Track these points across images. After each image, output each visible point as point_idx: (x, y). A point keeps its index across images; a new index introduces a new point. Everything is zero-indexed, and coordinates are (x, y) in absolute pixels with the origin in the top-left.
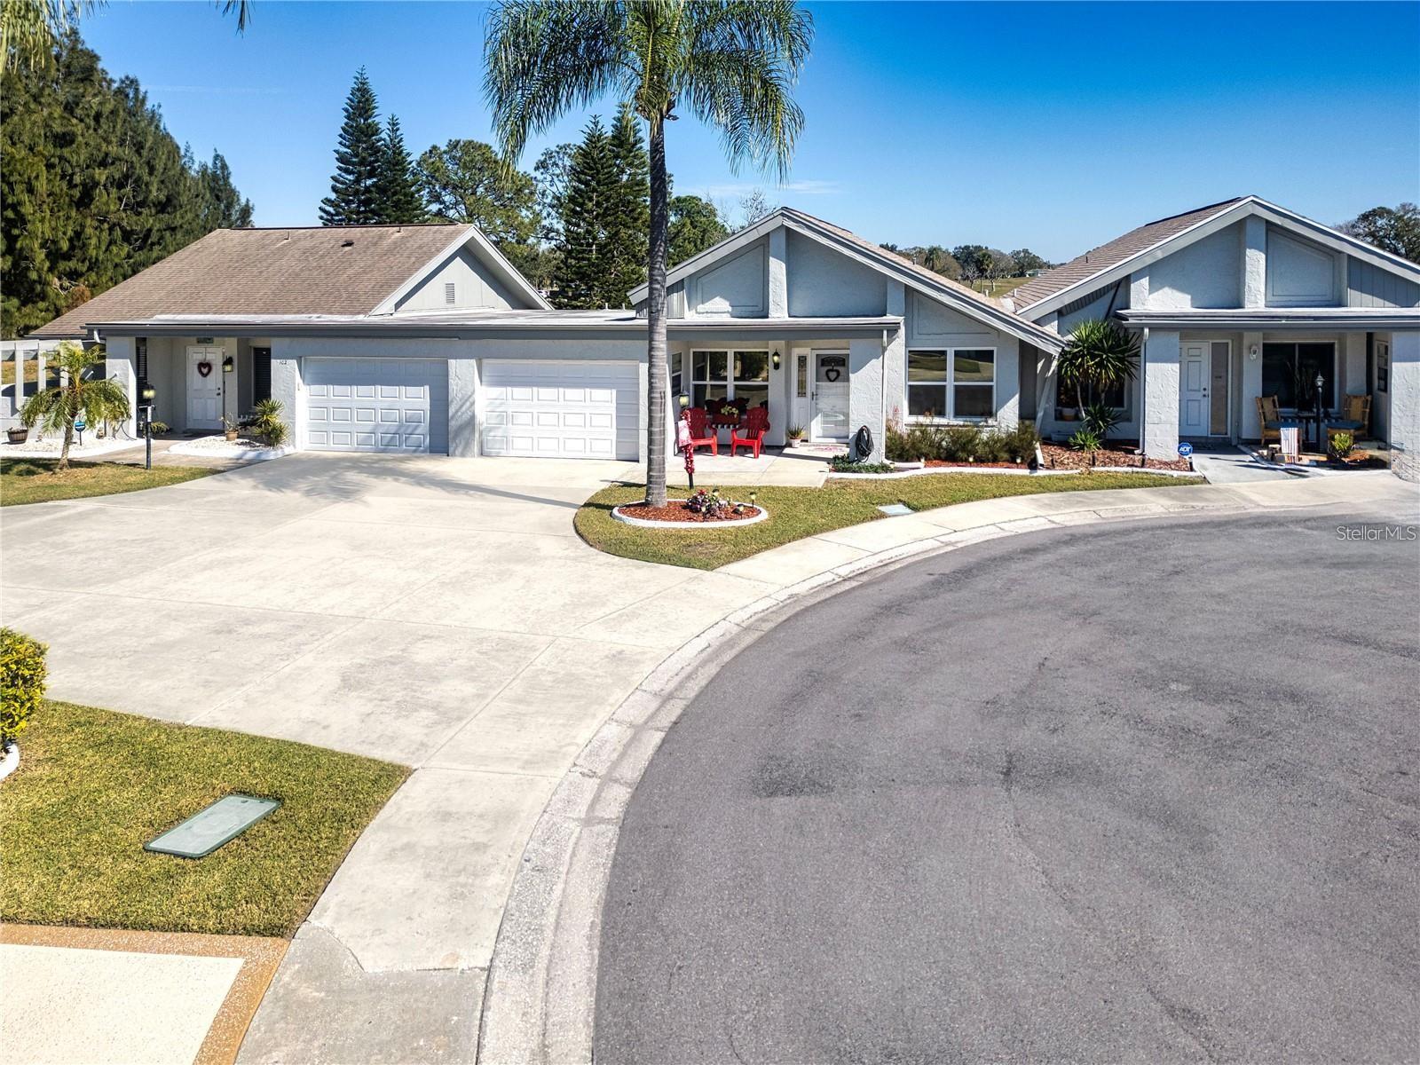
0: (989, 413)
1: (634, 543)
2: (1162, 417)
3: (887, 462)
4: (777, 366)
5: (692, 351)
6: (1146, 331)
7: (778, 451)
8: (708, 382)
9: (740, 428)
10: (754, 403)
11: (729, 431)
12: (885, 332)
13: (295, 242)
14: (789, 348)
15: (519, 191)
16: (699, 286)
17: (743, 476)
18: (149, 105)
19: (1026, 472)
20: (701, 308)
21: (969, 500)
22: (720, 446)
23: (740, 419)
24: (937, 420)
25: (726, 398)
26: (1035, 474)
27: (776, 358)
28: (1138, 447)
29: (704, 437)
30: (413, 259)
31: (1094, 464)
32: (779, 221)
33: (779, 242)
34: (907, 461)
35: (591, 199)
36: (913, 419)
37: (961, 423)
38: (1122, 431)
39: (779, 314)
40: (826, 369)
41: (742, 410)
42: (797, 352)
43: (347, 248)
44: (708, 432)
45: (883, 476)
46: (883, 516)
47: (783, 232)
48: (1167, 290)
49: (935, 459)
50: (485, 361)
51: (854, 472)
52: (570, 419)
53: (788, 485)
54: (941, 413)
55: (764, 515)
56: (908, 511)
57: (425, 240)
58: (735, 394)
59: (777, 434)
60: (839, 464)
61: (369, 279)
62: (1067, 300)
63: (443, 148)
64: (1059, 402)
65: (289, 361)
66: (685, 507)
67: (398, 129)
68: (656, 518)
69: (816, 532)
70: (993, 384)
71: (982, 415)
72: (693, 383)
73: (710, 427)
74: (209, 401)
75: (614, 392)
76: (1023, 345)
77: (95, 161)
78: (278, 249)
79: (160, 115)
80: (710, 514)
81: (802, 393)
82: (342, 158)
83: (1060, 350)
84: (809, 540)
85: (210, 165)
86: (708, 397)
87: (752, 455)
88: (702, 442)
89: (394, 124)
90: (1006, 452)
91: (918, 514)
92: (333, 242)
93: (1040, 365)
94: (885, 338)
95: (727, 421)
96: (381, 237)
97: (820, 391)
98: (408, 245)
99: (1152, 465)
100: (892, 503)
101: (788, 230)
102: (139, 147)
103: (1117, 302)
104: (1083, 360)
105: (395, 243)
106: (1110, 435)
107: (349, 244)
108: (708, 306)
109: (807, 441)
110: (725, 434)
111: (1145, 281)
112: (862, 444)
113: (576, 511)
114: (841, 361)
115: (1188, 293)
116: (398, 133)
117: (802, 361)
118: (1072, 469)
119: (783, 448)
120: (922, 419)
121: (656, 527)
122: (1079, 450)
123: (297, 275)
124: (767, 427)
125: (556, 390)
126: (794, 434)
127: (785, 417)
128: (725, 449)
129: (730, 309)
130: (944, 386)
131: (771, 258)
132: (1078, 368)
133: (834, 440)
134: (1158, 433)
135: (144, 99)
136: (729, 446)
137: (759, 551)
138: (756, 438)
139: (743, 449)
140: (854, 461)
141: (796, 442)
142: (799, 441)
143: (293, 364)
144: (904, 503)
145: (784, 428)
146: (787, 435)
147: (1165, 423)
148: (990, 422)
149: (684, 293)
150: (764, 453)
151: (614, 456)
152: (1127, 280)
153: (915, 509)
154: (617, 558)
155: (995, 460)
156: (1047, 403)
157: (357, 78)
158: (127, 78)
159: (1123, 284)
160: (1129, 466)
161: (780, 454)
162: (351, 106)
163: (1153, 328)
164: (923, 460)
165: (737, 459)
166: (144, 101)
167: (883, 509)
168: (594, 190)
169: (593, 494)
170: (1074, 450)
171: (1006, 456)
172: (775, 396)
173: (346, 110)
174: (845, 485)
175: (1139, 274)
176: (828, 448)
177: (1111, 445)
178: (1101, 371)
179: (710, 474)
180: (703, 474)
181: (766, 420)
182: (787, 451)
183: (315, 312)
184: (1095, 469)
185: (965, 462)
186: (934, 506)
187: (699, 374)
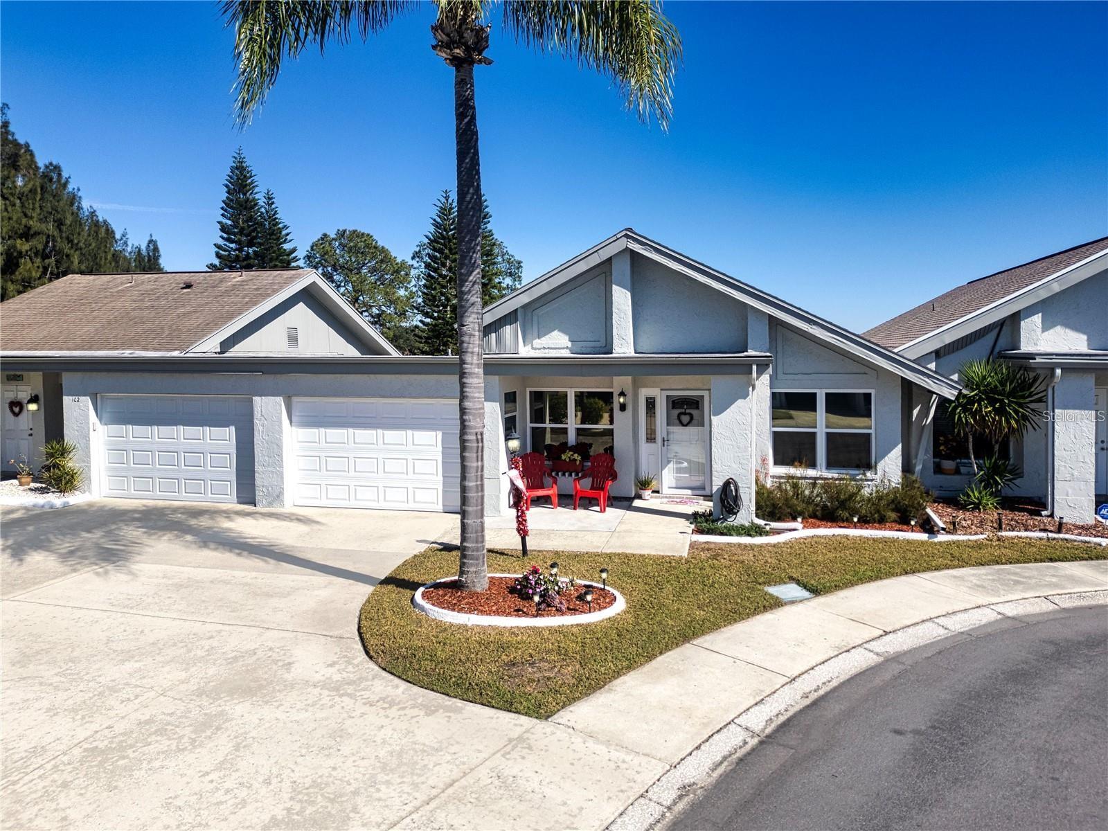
0: (868, 465)
1: (432, 658)
2: (1075, 473)
3: (761, 522)
4: (623, 407)
5: (528, 390)
6: (1058, 371)
7: (626, 503)
8: (548, 425)
9: (583, 477)
10: (597, 449)
11: (571, 480)
12: (754, 367)
13: (137, 285)
14: (636, 386)
15: (397, 272)
16: (535, 318)
17: (589, 537)
18: (70, 187)
19: (924, 537)
20: (537, 343)
21: (878, 578)
22: (561, 496)
23: (583, 466)
24: (811, 473)
25: (566, 443)
26: (936, 540)
27: (622, 400)
28: (1045, 508)
29: (542, 487)
30: (247, 300)
31: (1000, 528)
32: (623, 244)
33: (623, 268)
34: (779, 519)
35: (444, 265)
36: (782, 470)
37: (836, 476)
38: (1023, 487)
39: (624, 348)
40: (676, 412)
41: (586, 458)
42: (644, 393)
43: (185, 291)
44: (547, 480)
45: (758, 540)
46: (777, 603)
47: (628, 257)
48: (1059, 329)
49: (811, 517)
50: (295, 399)
51: (722, 534)
52: (390, 466)
53: (645, 552)
54: (812, 464)
55: (620, 605)
56: (806, 594)
57: (264, 283)
58: (577, 439)
59: (625, 484)
60: (703, 523)
61: (198, 318)
62: (948, 339)
63: (333, 236)
64: (937, 454)
65: (82, 398)
66: (512, 590)
67: (273, 203)
68: (471, 610)
69: (695, 635)
70: (872, 431)
71: (858, 467)
72: (529, 425)
73: (550, 475)
74: (22, 441)
75: (440, 434)
76: (907, 385)
77: (16, 233)
78: (118, 292)
79: (80, 197)
80: (546, 605)
81: (651, 438)
82: (223, 228)
83: (956, 393)
84: (687, 649)
85: (143, 247)
86: (548, 441)
87: (598, 508)
88: (540, 493)
89: (269, 198)
90: (893, 510)
91: (822, 600)
92: (173, 286)
93: (915, 412)
94: (754, 374)
95: (569, 468)
96: (221, 281)
97: (671, 437)
98: (246, 287)
99: (1068, 531)
100: (781, 582)
101: (633, 253)
102: (60, 224)
103: (1002, 343)
104: (979, 404)
105: (234, 285)
106: (1008, 492)
107: (188, 286)
108: (546, 341)
109: (658, 492)
110: (566, 482)
111: (1037, 318)
112: (728, 499)
113: (369, 589)
114: (695, 403)
115: (1084, 333)
116: (273, 206)
117: (651, 404)
118: (976, 534)
119: (631, 499)
120: (792, 471)
121: (470, 624)
122: (973, 509)
123: (128, 313)
124: (614, 476)
125: (374, 432)
126: (644, 484)
127: (633, 464)
128: (568, 500)
129: (569, 345)
130: (814, 434)
131: (615, 287)
132: (974, 415)
133: (689, 492)
134: (1070, 491)
135: (67, 182)
136: (570, 496)
137: (618, 674)
138: (602, 489)
139: (587, 501)
140: (720, 519)
141: (647, 494)
142: (650, 492)
143: (86, 401)
144: (798, 582)
145: (633, 478)
146: (636, 485)
147: (1078, 480)
148: (869, 474)
149: (518, 326)
150: (611, 506)
151: (440, 508)
152: (1015, 318)
153: (816, 591)
154: (403, 685)
155: (881, 521)
156: (925, 455)
157: (236, 158)
158: (51, 164)
159: (1008, 322)
160: (1041, 530)
161: (630, 508)
162: (230, 182)
163: (1066, 369)
164: (799, 520)
165: (581, 513)
166: (65, 185)
167: (774, 590)
168: (447, 258)
169: (400, 562)
170: (968, 510)
171: (893, 515)
172: (621, 441)
173: (227, 186)
174: (716, 553)
175: (1030, 311)
176: (683, 501)
177: (1009, 503)
178: (1001, 420)
179: (548, 534)
180: (541, 533)
181: (612, 467)
182: (637, 503)
183: (128, 349)
184: (1004, 534)
185: (847, 523)
186: (838, 587)
187: (538, 416)
